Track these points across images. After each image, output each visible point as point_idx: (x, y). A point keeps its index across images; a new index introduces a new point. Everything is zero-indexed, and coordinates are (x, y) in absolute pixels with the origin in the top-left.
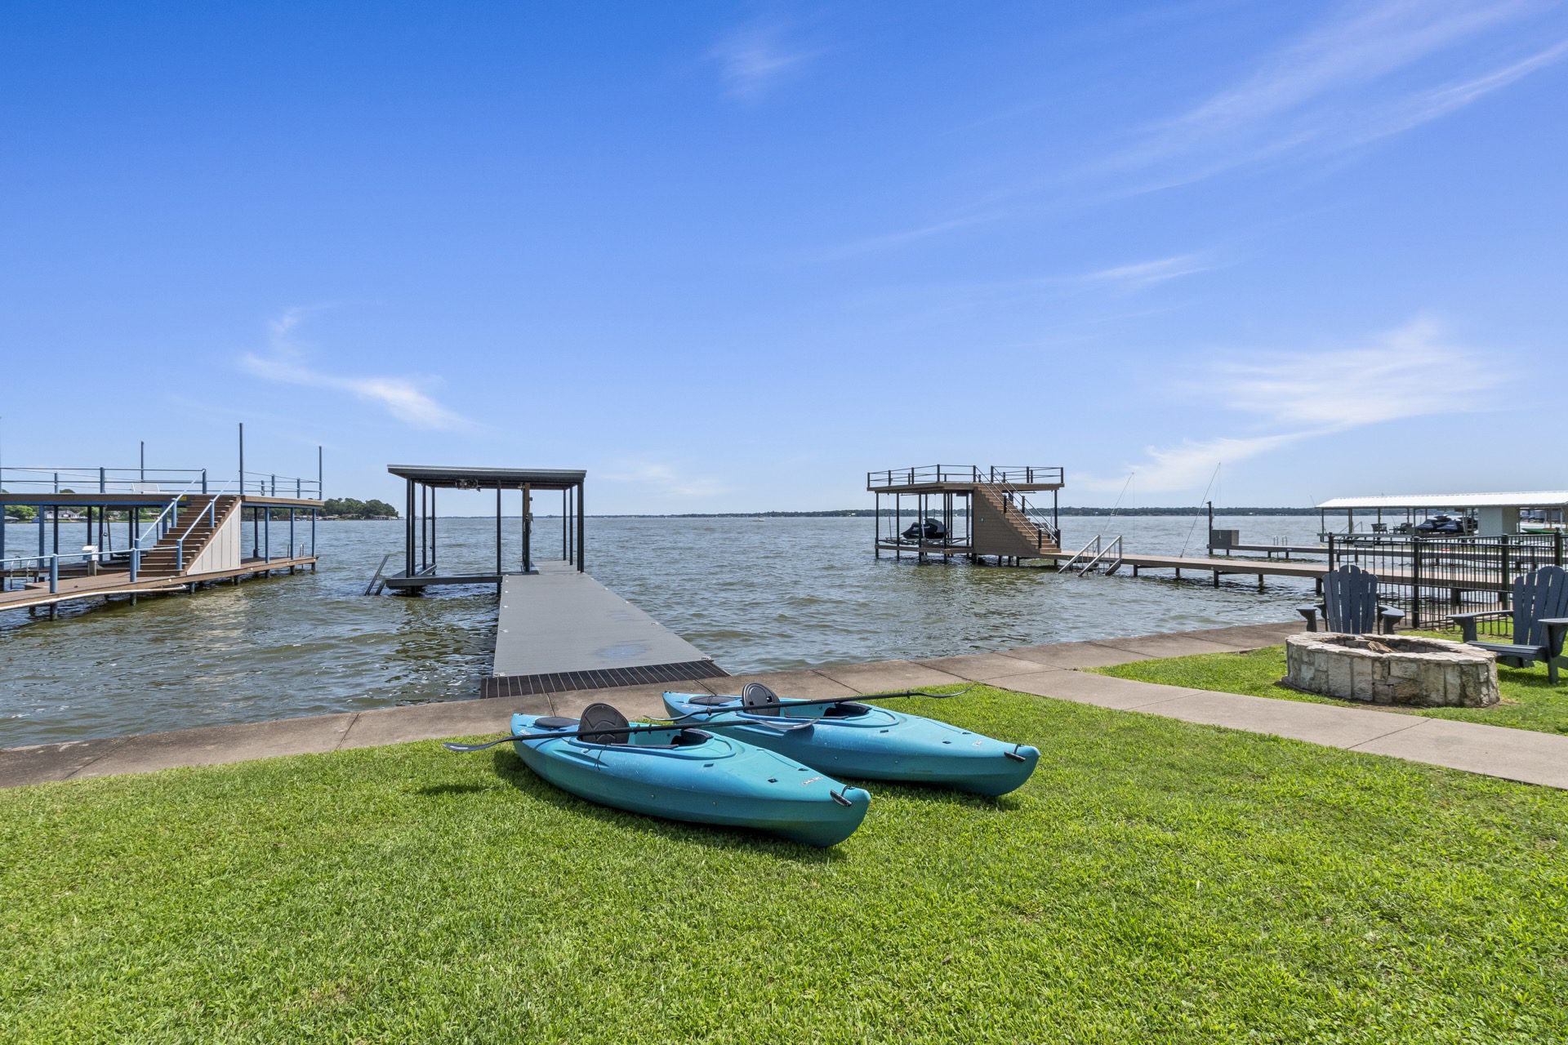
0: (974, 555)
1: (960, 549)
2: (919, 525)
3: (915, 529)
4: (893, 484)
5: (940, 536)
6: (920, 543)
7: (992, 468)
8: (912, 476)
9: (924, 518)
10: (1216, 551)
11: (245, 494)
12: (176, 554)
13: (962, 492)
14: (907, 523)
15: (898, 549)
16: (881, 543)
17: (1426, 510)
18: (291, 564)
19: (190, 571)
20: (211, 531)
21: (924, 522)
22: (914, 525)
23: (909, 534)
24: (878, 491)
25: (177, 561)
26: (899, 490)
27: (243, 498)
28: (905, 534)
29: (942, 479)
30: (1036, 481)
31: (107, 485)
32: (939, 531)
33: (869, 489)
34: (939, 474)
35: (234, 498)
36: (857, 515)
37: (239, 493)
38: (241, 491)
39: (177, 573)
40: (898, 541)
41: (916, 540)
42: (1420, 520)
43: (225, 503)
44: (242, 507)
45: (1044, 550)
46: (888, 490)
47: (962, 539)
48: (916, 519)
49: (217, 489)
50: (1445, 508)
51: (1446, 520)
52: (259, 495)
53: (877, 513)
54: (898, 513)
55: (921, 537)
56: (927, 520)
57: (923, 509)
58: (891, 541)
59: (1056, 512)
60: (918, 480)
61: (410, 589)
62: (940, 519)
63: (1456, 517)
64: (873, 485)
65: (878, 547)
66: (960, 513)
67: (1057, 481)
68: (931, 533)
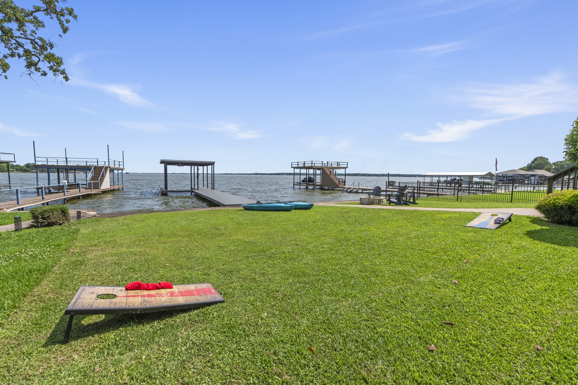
0: (322, 187)
1: (318, 185)
2: (306, 178)
3: (305, 179)
4: (299, 166)
5: (312, 182)
6: (306, 184)
7: (327, 162)
8: (304, 164)
9: (308, 176)
10: (389, 187)
11: (110, 166)
12: (98, 183)
13: (319, 169)
14: (303, 177)
15: (300, 185)
16: (295, 184)
17: (451, 176)
18: (118, 187)
19: (102, 188)
20: (104, 177)
21: (308, 178)
22: (305, 178)
23: (303, 181)
24: (294, 168)
25: (98, 185)
26: (301, 168)
27: (110, 167)
28: (302, 181)
29: (313, 164)
30: (340, 166)
31: (68, 163)
32: (312, 180)
33: (292, 167)
34: (312, 163)
35: (108, 167)
36: (287, 175)
37: (108, 166)
38: (109, 165)
39: (99, 189)
40: (300, 183)
41: (305, 183)
42: (449, 179)
43: (106, 168)
44: (110, 170)
45: (340, 186)
46: (298, 168)
47: (318, 183)
48: (305, 176)
49: (101, 164)
50: (456, 176)
51: (455, 179)
52: (113, 166)
53: (294, 174)
54: (300, 174)
55: (307, 182)
56: (309, 177)
57: (308, 173)
58: (298, 183)
59: (345, 175)
60: (306, 165)
61: (164, 194)
62: (312, 176)
63: (458, 178)
64: (293, 166)
65: (294, 185)
66: (318, 174)
67: (346, 166)
68: (309, 181)
